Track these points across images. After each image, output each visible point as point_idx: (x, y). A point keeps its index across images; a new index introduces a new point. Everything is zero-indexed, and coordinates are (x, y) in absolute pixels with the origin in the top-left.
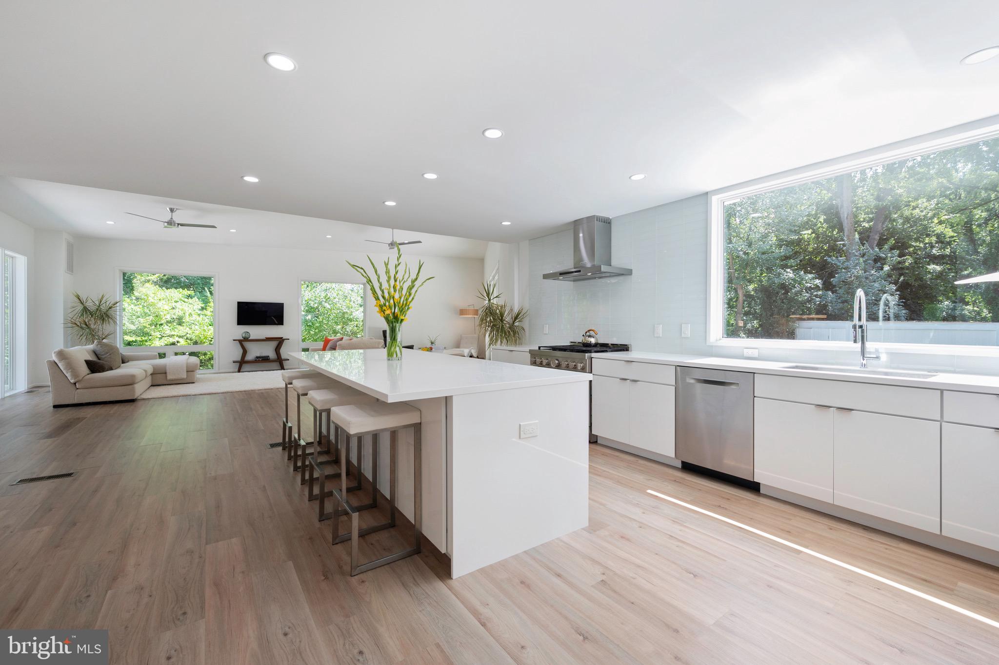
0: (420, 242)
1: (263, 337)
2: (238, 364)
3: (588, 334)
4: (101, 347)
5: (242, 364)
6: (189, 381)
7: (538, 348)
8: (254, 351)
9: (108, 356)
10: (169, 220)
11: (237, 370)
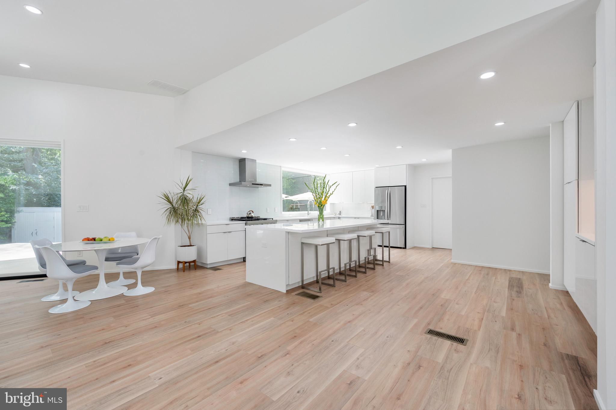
3: (249, 212)
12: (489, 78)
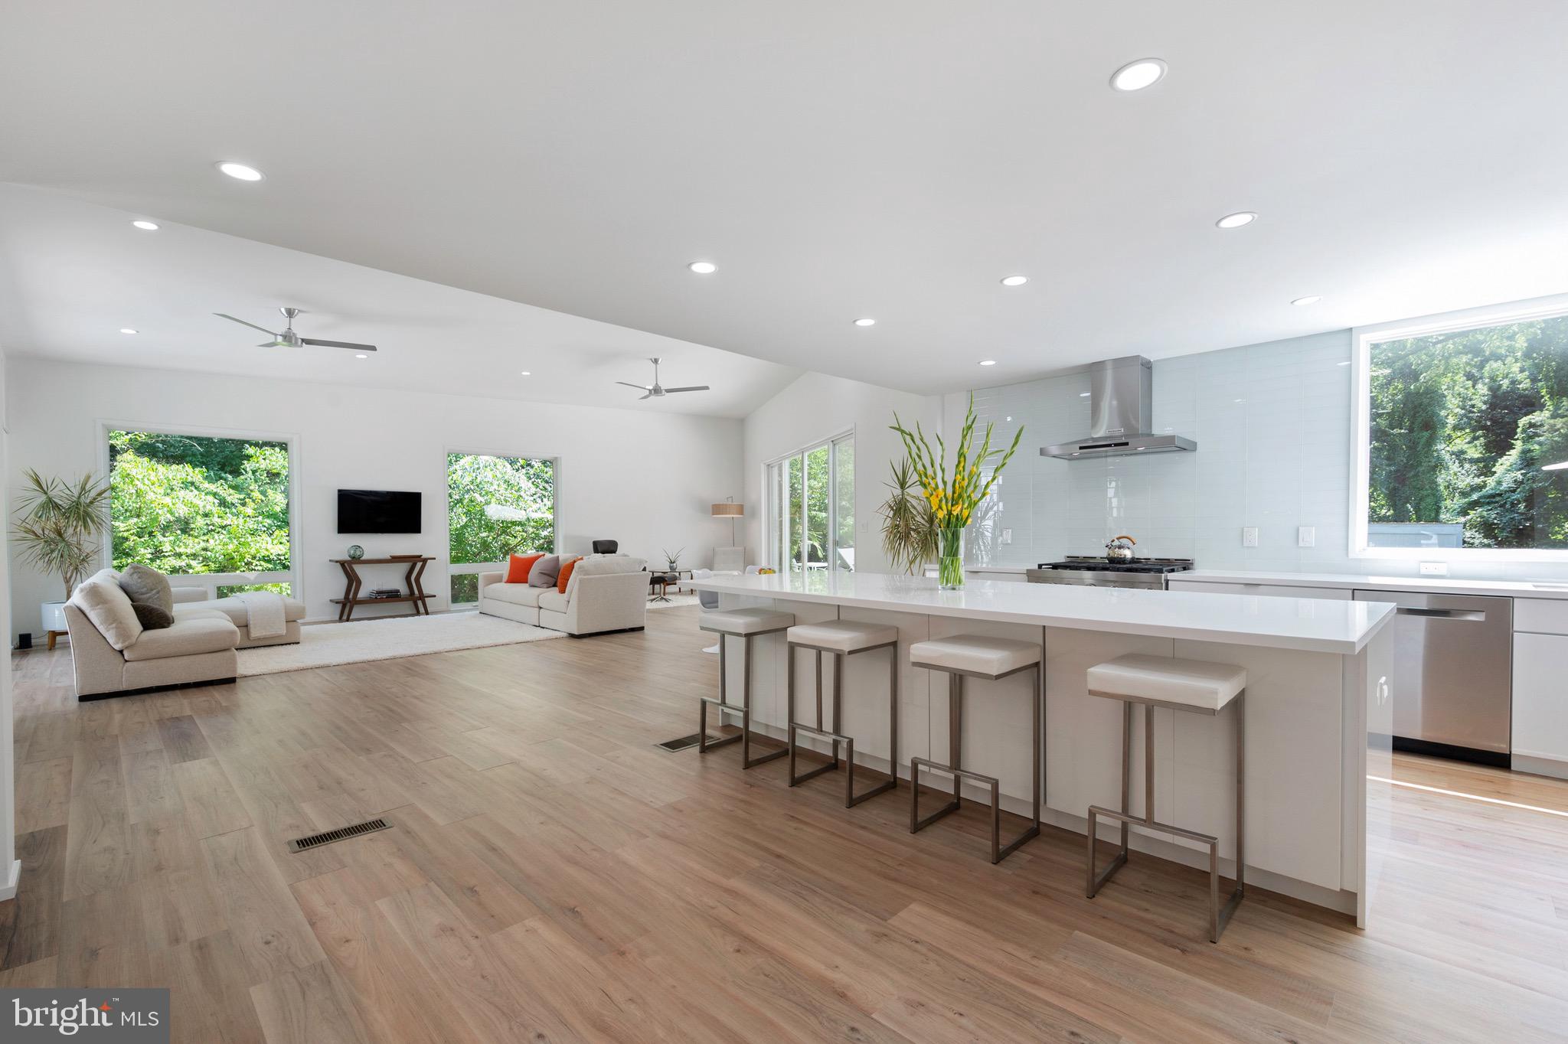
0: (707, 388)
1: (387, 556)
2: (339, 607)
3: (1117, 543)
4: (139, 578)
5: (348, 606)
6: (290, 641)
7: (1037, 567)
8: (372, 581)
9: (154, 595)
10: (286, 332)
11: (337, 617)
12: (240, 180)
